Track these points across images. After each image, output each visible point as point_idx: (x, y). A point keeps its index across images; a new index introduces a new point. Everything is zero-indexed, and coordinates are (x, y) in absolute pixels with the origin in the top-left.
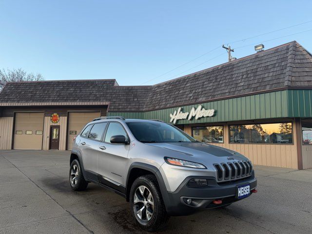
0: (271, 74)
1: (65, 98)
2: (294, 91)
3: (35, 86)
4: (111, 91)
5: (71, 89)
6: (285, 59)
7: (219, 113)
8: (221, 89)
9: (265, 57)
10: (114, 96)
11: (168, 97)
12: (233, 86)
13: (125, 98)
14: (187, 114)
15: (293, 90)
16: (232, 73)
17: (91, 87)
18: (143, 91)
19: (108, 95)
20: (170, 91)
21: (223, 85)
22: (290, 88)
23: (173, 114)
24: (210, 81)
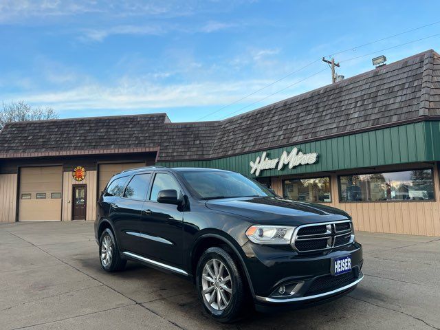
0: (398, 99)
1: (94, 144)
2: (434, 123)
3: (48, 127)
4: (160, 131)
5: (102, 130)
6: (418, 76)
7: (323, 159)
8: (325, 122)
9: (389, 75)
10: (165, 137)
11: (246, 137)
12: (343, 118)
13: (182, 140)
14: (276, 160)
15: (433, 121)
16: (340, 99)
17: (131, 126)
18: (208, 128)
19: (156, 138)
20: (249, 128)
21: (328, 117)
22: (426, 119)
23: (254, 162)
24: (308, 112)
